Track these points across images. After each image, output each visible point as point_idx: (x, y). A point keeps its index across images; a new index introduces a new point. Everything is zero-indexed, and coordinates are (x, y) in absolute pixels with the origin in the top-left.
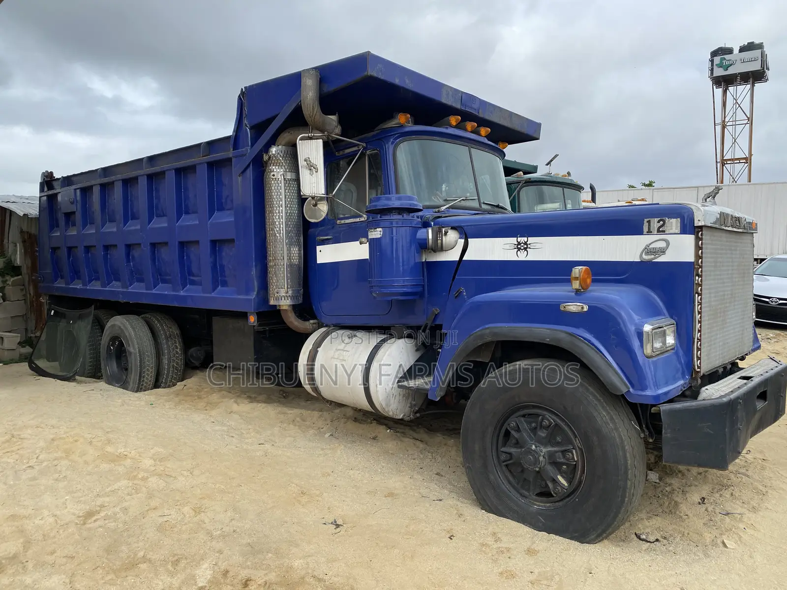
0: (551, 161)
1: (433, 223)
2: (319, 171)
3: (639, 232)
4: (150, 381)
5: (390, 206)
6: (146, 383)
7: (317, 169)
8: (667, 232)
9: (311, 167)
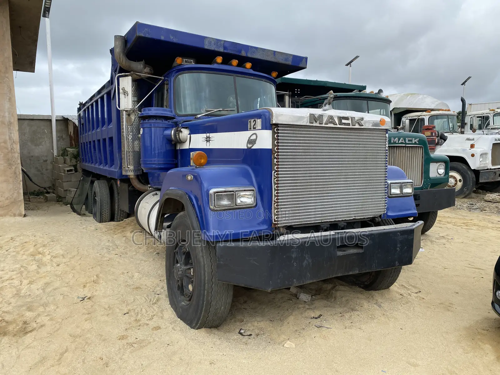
0: (466, 81)
1: (180, 125)
2: (129, 95)
3: (246, 129)
4: (107, 217)
5: (150, 114)
6: (105, 218)
7: (128, 94)
8: (256, 129)
9: (125, 93)
